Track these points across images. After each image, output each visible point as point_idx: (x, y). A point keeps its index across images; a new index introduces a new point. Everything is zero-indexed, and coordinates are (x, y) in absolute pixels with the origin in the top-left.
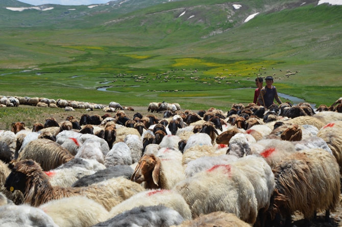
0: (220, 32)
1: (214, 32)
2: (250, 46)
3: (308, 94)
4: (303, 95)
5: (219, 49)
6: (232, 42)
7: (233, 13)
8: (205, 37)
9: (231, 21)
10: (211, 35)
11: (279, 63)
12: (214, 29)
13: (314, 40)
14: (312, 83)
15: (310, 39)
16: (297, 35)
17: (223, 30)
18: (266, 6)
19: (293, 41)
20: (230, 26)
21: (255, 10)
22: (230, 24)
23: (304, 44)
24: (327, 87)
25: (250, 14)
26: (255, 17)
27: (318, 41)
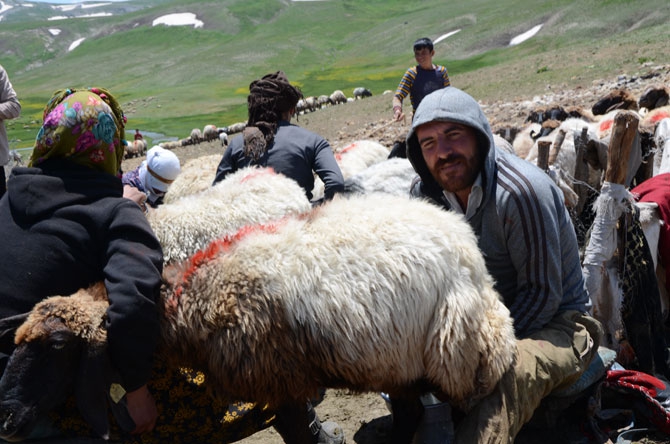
0: (39, 65)
1: (32, 65)
2: (83, 79)
3: (166, 128)
4: (162, 128)
5: (44, 86)
6: (59, 76)
7: (51, 40)
8: (20, 73)
9: (51, 50)
10: (28, 69)
11: (124, 96)
12: (30, 61)
13: (157, 66)
14: (167, 115)
15: (153, 66)
16: (137, 62)
17: (43, 62)
18: (92, 30)
19: (134, 69)
20: (51, 56)
21: (79, 35)
22: (51, 54)
23: (147, 72)
24: (185, 117)
25: (73, 40)
26: (82, 44)
27: (163, 67)
